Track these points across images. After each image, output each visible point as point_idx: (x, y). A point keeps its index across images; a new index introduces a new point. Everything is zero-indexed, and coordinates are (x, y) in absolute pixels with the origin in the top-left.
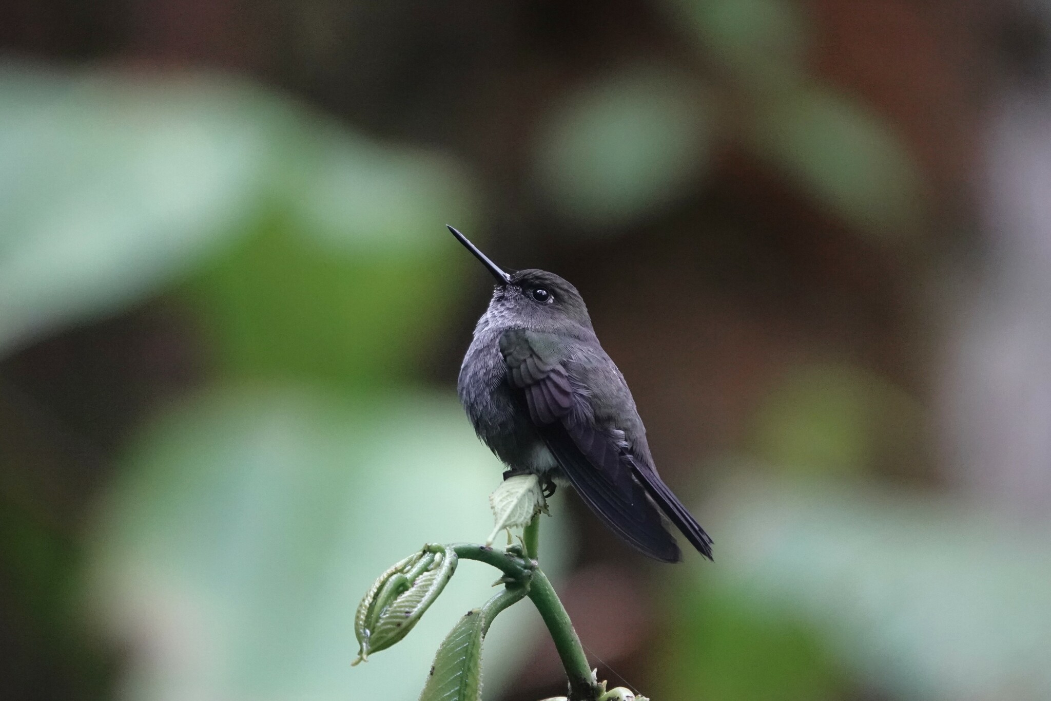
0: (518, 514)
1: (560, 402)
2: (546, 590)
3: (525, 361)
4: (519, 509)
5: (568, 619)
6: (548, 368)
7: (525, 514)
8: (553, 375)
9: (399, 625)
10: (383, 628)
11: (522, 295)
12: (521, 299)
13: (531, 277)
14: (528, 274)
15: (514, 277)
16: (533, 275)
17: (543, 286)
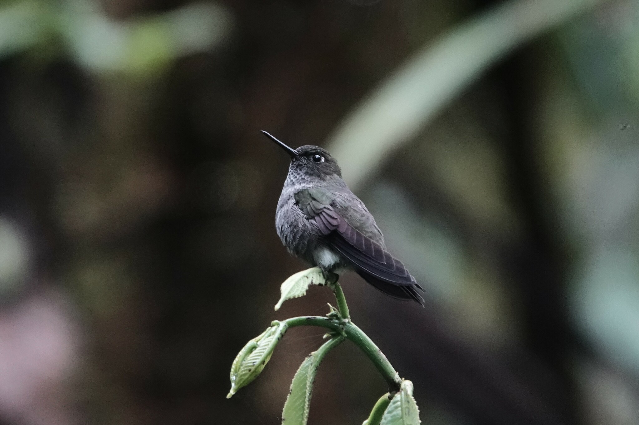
1: (332, 223)
2: (357, 334)
3: (309, 204)
4: (296, 287)
5: (376, 347)
6: (321, 206)
7: (300, 289)
8: (325, 210)
9: (250, 370)
10: (242, 373)
11: (308, 161)
12: (308, 163)
13: (310, 150)
14: (308, 148)
15: (300, 151)
16: (311, 149)
17: (317, 153)
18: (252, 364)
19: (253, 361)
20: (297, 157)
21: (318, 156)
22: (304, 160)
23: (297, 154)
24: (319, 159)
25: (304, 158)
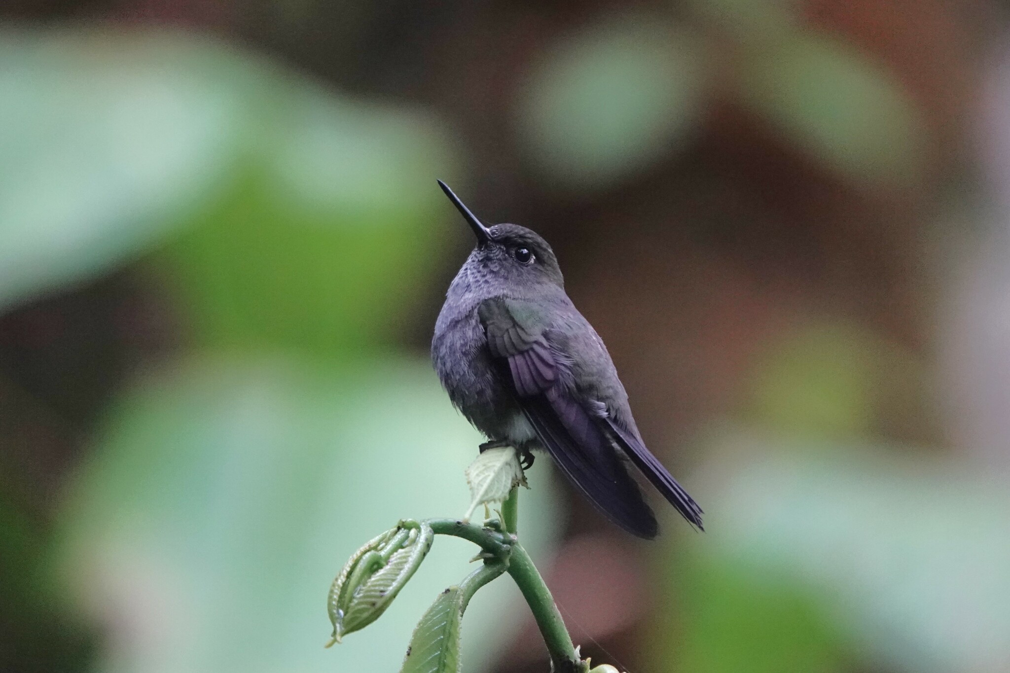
0: (495, 488)
1: (544, 375)
2: (525, 565)
3: (507, 331)
4: (496, 483)
5: (549, 594)
6: (531, 339)
7: (502, 488)
8: (535, 347)
9: (374, 604)
10: (356, 608)
11: (506, 255)
12: (505, 259)
13: (514, 235)
14: (511, 231)
15: (496, 234)
16: (516, 233)
17: (525, 245)
18: (378, 594)
19: (382, 588)
20: (489, 242)
21: (525, 251)
22: (500, 253)
23: (490, 236)
24: (526, 258)
25: (500, 248)
